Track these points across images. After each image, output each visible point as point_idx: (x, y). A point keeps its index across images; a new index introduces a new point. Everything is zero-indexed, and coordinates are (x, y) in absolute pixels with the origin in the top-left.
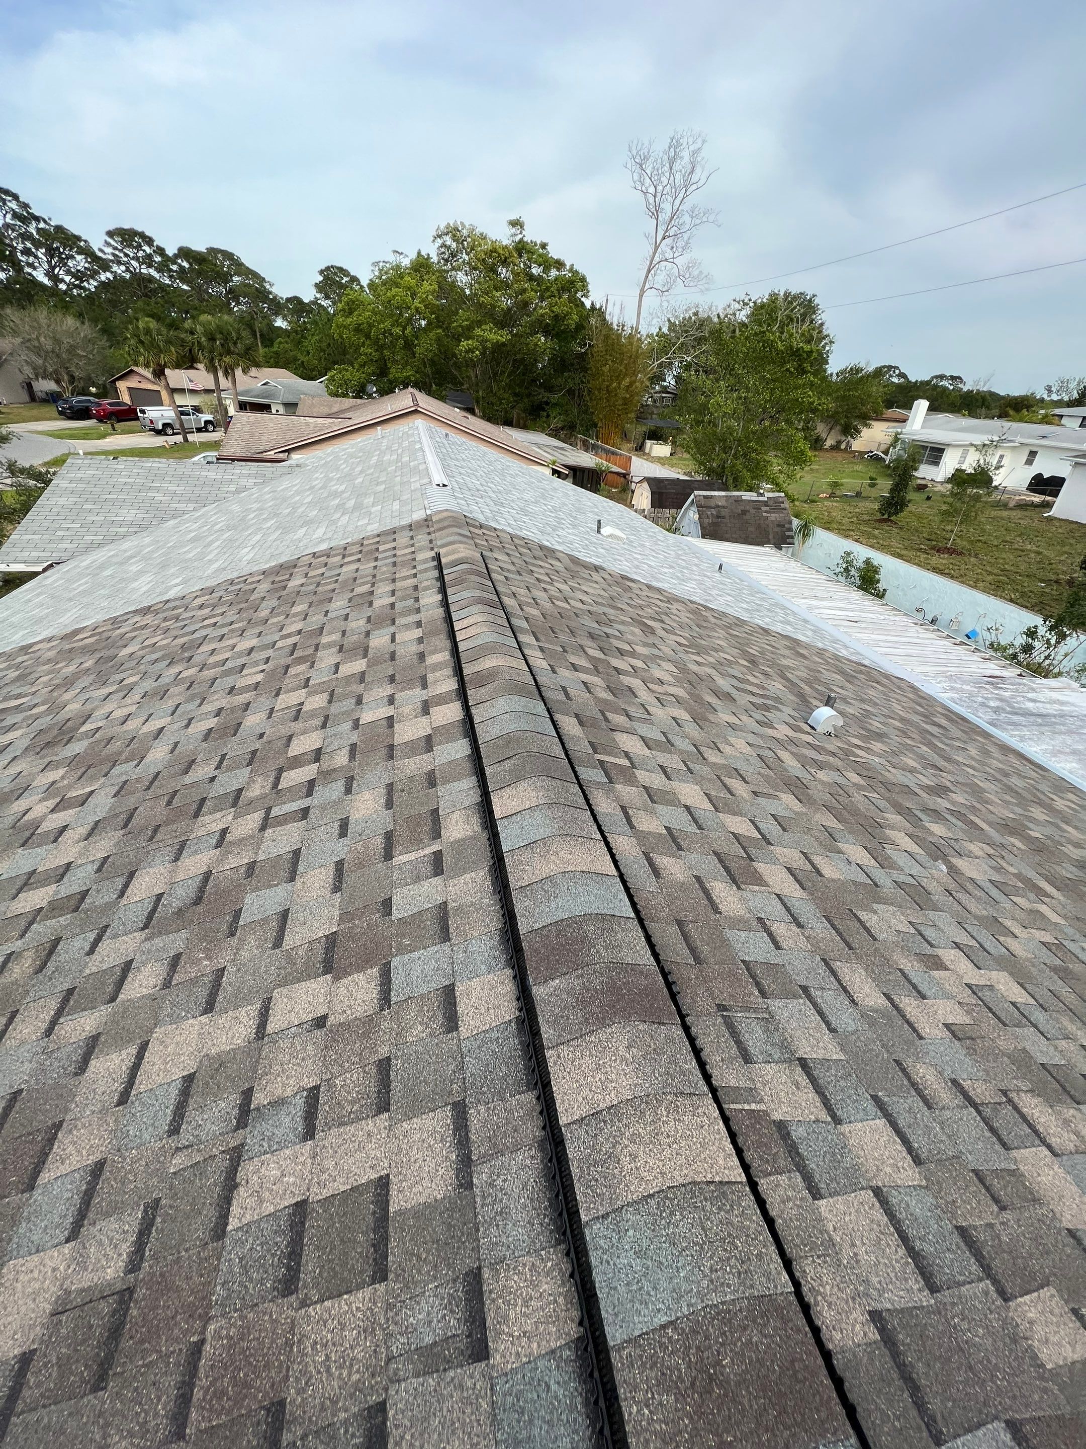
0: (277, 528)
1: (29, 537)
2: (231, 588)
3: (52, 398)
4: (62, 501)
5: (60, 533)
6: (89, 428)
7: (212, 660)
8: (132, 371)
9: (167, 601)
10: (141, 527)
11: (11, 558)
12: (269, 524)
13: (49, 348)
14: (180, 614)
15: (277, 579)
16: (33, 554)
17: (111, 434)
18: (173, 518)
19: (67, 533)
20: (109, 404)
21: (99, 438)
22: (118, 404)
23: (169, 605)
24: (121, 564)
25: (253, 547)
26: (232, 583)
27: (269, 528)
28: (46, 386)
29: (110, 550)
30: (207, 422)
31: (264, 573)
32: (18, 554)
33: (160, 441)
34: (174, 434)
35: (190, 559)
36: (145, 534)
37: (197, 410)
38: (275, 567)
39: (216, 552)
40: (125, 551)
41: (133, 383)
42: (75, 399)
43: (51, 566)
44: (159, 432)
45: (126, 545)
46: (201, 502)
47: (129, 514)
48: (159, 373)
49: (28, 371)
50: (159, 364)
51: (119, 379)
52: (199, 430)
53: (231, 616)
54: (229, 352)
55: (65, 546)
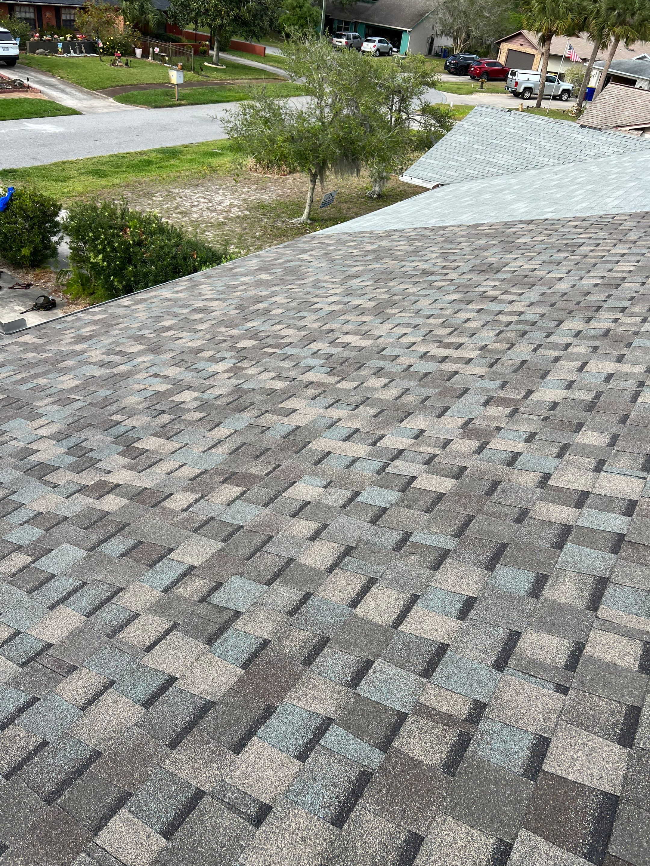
0: (640, 189)
1: (430, 161)
2: (599, 220)
3: (445, 53)
4: (461, 139)
5: (451, 163)
6: (461, 84)
7: (591, 254)
8: (521, 33)
9: (546, 220)
10: (508, 171)
11: (415, 174)
12: (631, 184)
13: (464, 8)
14: (559, 228)
15: (642, 221)
16: (430, 174)
17: (477, 92)
18: (535, 168)
19: (456, 164)
20: (488, 64)
21: (466, 94)
22: (495, 64)
23: (546, 222)
24: (496, 192)
25: (617, 198)
26: (601, 217)
27: (632, 187)
28: (446, 42)
29: (483, 183)
30: (565, 91)
31: (630, 215)
32: (420, 172)
33: (517, 103)
34: (530, 98)
35: (558, 198)
36: (509, 176)
37: (561, 77)
38: (640, 213)
39: (581, 197)
40: (496, 185)
41: (514, 45)
42: (463, 56)
43: (438, 186)
44: (517, 95)
45: (495, 182)
46: (562, 159)
47: (502, 159)
48: (546, 39)
49: (438, 28)
50: (550, 30)
51: (504, 41)
52: (554, 98)
53: (602, 235)
54: (623, 23)
55: (451, 173)
